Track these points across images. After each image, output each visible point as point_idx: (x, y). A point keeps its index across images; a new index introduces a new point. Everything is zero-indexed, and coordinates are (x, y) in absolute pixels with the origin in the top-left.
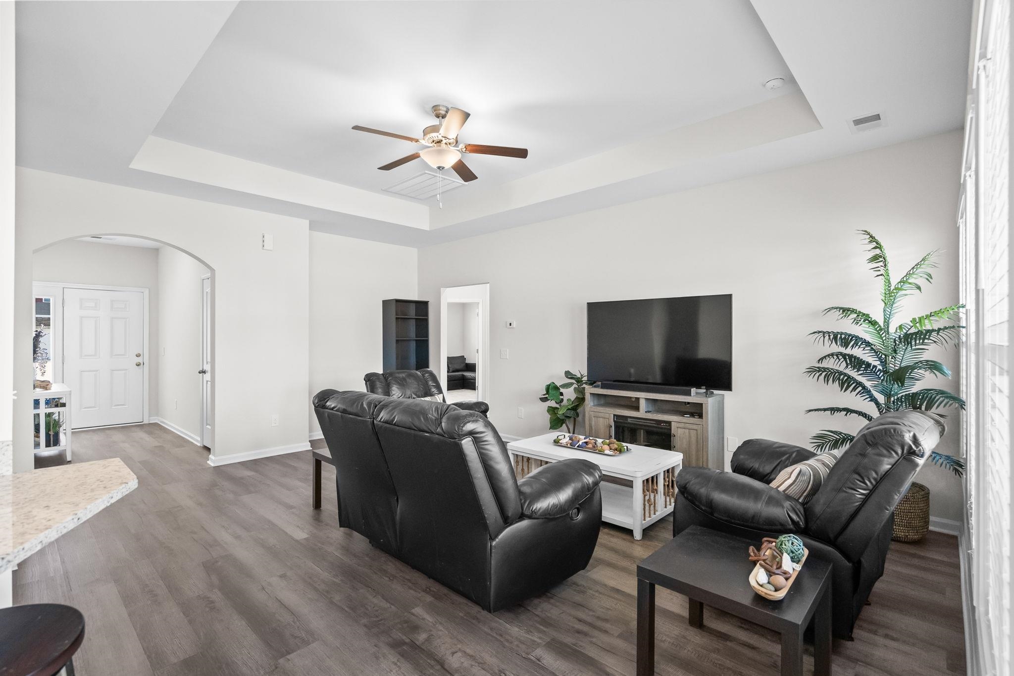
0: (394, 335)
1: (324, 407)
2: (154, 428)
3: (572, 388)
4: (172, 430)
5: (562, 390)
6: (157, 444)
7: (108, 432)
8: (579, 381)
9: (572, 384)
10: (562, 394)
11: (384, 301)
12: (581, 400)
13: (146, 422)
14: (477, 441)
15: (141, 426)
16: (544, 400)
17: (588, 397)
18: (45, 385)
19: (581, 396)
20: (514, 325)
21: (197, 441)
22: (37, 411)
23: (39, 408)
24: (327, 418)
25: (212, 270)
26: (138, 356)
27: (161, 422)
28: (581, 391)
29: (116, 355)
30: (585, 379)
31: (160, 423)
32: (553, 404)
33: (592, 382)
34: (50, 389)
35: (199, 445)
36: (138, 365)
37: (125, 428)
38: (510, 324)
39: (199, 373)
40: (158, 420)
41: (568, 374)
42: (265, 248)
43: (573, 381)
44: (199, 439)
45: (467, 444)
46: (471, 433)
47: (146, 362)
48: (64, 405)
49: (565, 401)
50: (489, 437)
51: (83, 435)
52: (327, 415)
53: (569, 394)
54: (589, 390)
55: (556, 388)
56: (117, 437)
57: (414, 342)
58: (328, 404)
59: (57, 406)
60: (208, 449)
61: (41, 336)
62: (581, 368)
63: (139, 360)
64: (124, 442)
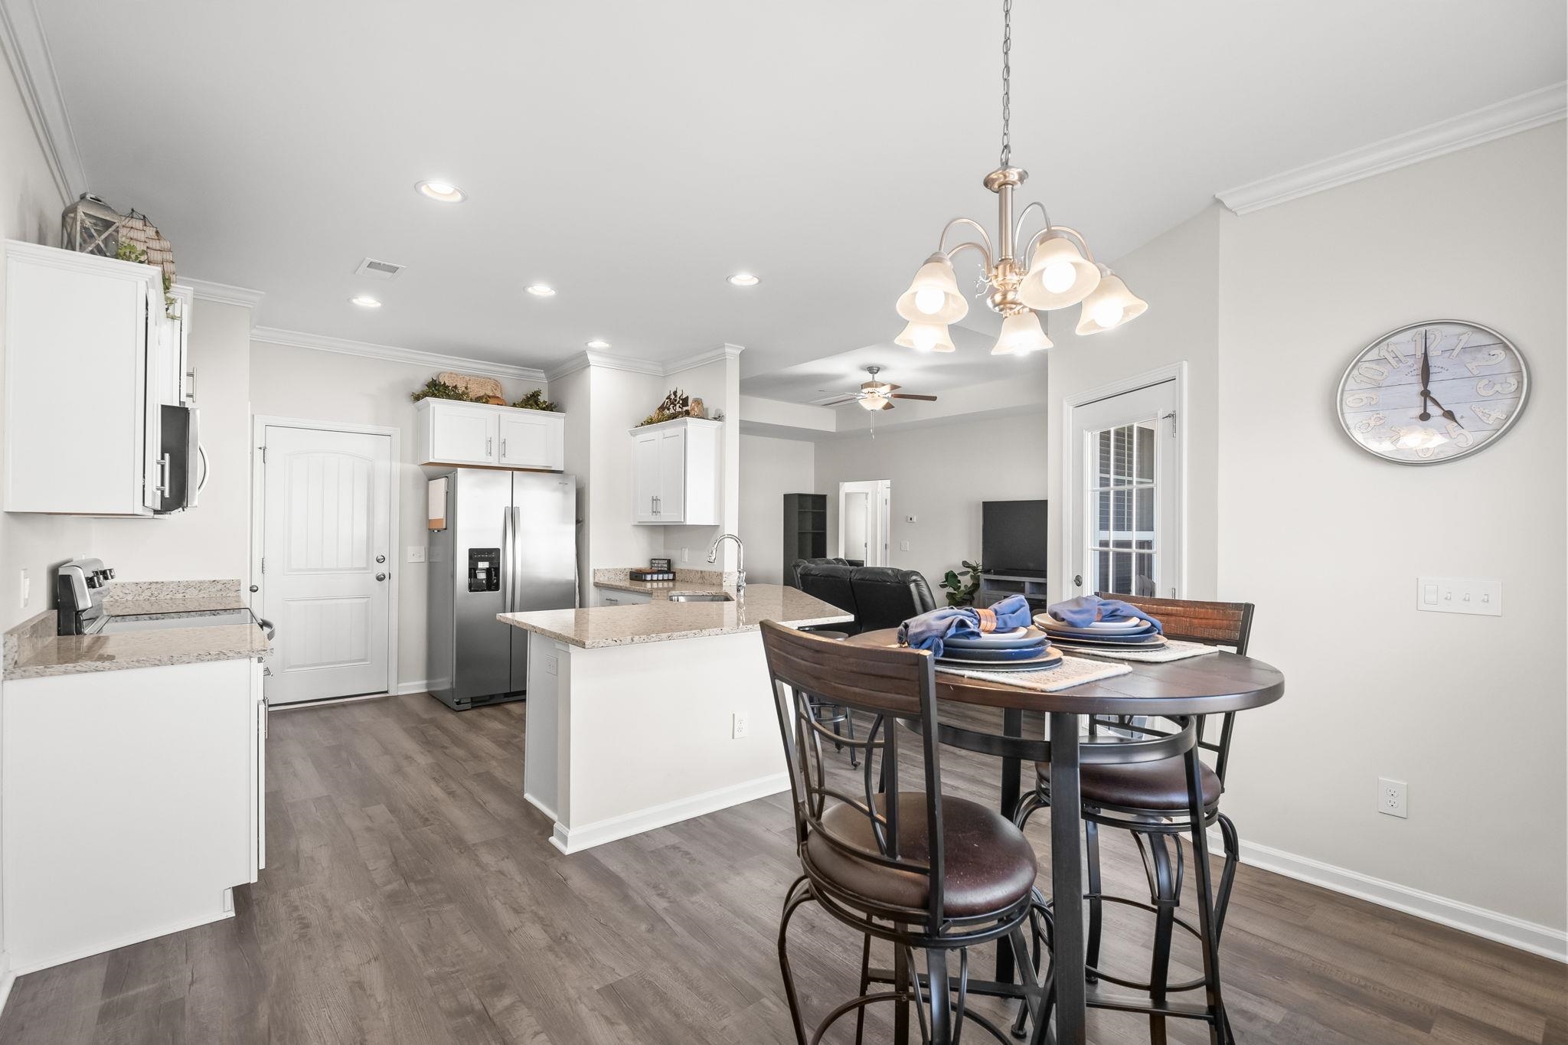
0: (797, 528)
3: (969, 575)
5: (960, 578)
8: (975, 569)
9: (969, 572)
10: (959, 582)
11: (785, 495)
12: (976, 586)
14: (918, 586)
16: (943, 586)
17: (982, 582)
19: (976, 582)
20: (914, 519)
28: (976, 578)
30: (981, 568)
32: (951, 590)
33: (986, 571)
38: (911, 519)
41: (965, 564)
43: (970, 570)
45: (912, 586)
46: (915, 581)
49: (962, 588)
50: (923, 583)
53: (966, 581)
54: (983, 577)
55: (955, 576)
57: (811, 535)
62: (977, 559)
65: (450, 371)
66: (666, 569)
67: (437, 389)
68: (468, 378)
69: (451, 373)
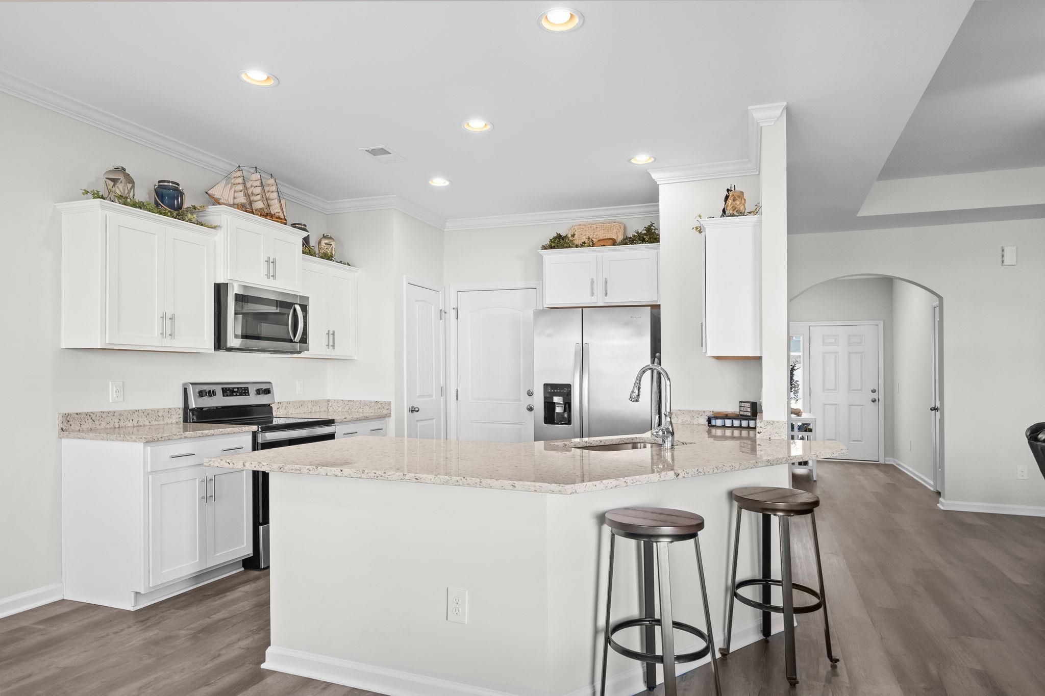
1: (1036, 440)
2: (891, 469)
4: (905, 471)
6: (889, 481)
7: (847, 465)
13: (882, 462)
15: (877, 465)
18: (798, 413)
21: (930, 485)
22: (793, 433)
23: (794, 431)
24: (1040, 450)
25: (941, 298)
26: (874, 391)
27: (897, 464)
29: (853, 390)
31: (895, 465)
34: (801, 416)
35: (932, 489)
36: (874, 401)
37: (862, 465)
39: (931, 410)
40: (894, 462)
42: (1005, 263)
44: (932, 483)
47: (881, 397)
48: (811, 430)
51: (826, 464)
52: (1039, 448)
56: (855, 470)
58: (1040, 436)
59: (806, 431)
60: (939, 494)
61: (795, 370)
63: (875, 396)
64: (859, 475)
65: (579, 223)
66: (749, 414)
67: (559, 242)
68: (595, 226)
69: (580, 225)
